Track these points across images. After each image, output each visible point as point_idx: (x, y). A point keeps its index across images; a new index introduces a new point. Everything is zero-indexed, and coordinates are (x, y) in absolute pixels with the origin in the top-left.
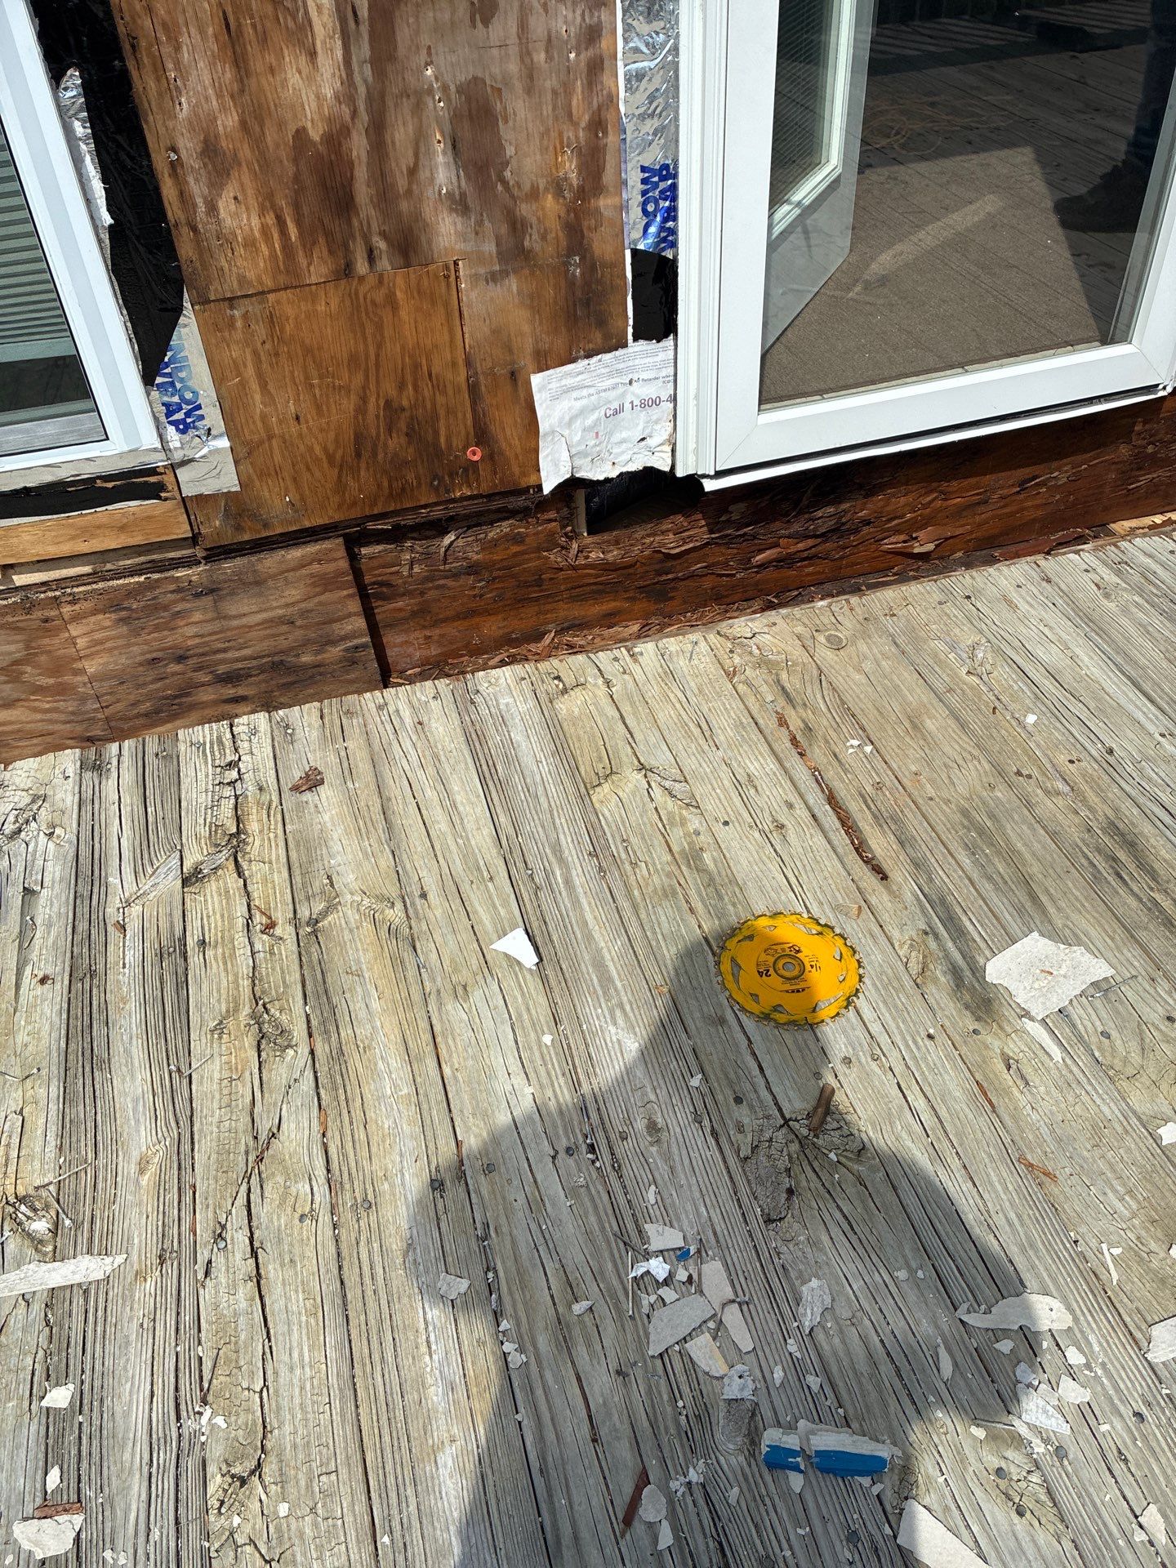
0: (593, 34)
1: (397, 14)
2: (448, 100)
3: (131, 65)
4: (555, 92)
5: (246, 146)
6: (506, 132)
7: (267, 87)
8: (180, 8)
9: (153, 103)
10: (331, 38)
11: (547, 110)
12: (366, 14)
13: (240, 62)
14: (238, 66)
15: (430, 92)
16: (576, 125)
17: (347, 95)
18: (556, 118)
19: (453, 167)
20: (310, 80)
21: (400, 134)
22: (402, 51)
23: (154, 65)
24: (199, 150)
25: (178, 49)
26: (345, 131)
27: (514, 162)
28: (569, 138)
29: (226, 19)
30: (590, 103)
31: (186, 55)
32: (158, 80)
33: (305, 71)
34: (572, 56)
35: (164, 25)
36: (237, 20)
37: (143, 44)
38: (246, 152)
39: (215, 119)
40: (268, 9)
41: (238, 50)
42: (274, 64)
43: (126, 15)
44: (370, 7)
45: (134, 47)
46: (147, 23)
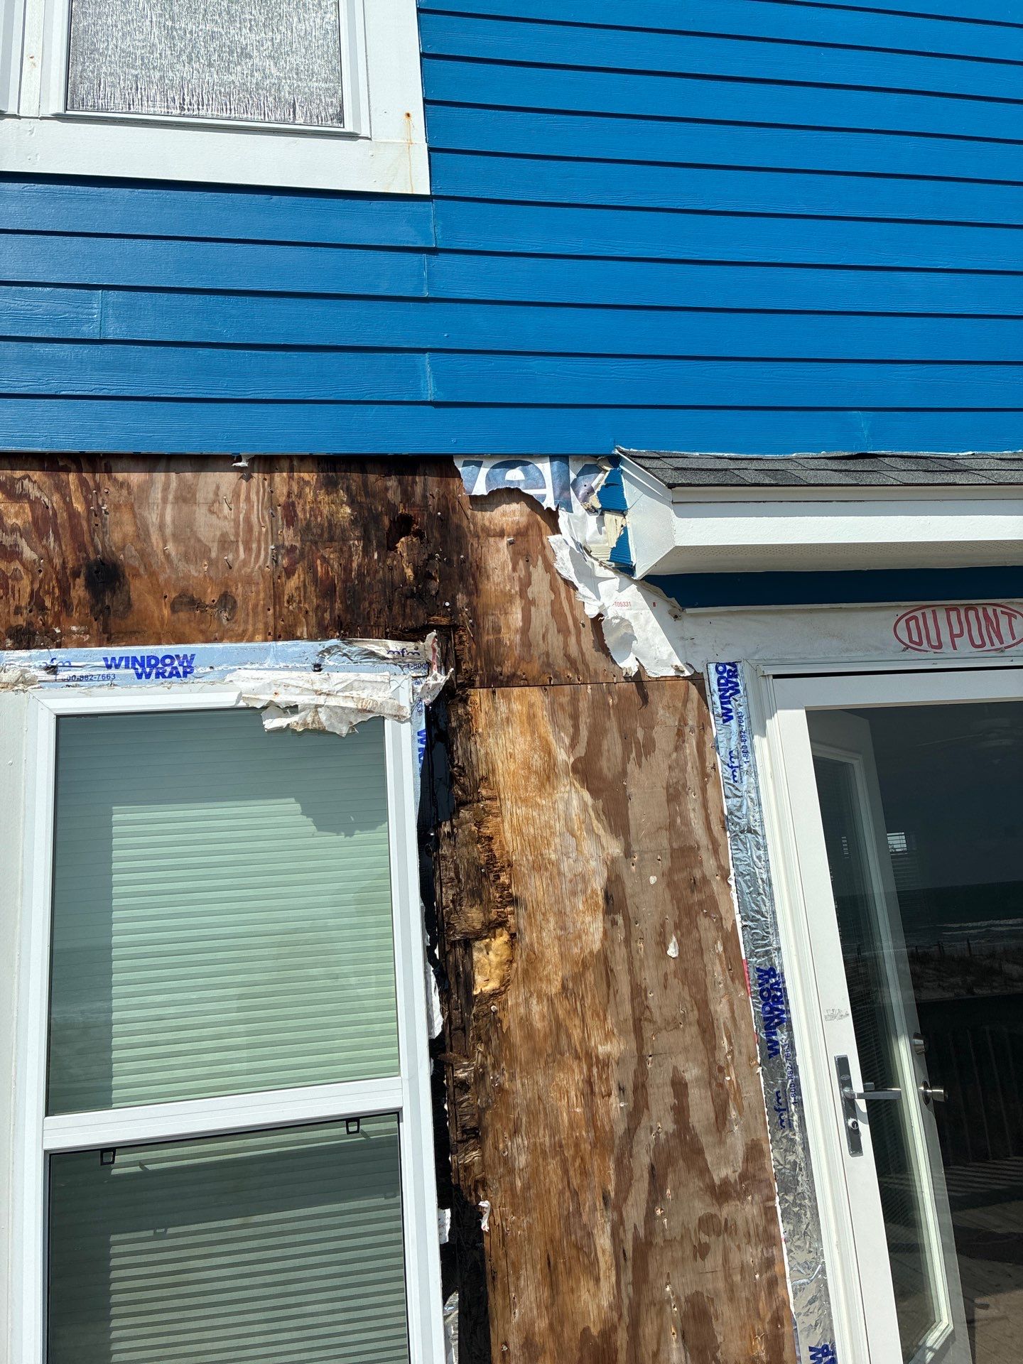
0: (769, 1263)
1: (650, 1253)
2: (680, 1307)
3: (489, 1289)
4: (747, 1299)
5: (551, 1340)
6: (717, 1327)
7: (568, 1302)
8: (524, 1253)
9: (499, 1315)
10: (609, 1270)
11: (743, 1311)
12: (631, 1255)
13: (553, 1286)
14: (552, 1289)
15: (669, 1301)
16: (762, 1320)
17: (616, 1306)
18: (750, 1317)
19: (682, 1350)
20: (595, 1296)
21: (649, 1330)
22: (651, 1276)
23: (504, 1288)
24: (521, 1343)
25: (518, 1279)
26: (614, 1329)
27: (723, 1347)
28: (758, 1329)
29: (549, 1259)
30: (771, 1306)
31: (522, 1282)
32: (504, 1299)
33: (592, 1290)
34: (757, 1276)
35: (513, 1263)
36: (555, 1260)
37: (499, 1276)
38: (550, 1345)
39: (534, 1322)
40: (574, 1252)
41: (554, 1278)
42: (574, 1286)
43: (493, 1259)
44: (634, 1251)
45: (493, 1278)
46: (504, 1263)
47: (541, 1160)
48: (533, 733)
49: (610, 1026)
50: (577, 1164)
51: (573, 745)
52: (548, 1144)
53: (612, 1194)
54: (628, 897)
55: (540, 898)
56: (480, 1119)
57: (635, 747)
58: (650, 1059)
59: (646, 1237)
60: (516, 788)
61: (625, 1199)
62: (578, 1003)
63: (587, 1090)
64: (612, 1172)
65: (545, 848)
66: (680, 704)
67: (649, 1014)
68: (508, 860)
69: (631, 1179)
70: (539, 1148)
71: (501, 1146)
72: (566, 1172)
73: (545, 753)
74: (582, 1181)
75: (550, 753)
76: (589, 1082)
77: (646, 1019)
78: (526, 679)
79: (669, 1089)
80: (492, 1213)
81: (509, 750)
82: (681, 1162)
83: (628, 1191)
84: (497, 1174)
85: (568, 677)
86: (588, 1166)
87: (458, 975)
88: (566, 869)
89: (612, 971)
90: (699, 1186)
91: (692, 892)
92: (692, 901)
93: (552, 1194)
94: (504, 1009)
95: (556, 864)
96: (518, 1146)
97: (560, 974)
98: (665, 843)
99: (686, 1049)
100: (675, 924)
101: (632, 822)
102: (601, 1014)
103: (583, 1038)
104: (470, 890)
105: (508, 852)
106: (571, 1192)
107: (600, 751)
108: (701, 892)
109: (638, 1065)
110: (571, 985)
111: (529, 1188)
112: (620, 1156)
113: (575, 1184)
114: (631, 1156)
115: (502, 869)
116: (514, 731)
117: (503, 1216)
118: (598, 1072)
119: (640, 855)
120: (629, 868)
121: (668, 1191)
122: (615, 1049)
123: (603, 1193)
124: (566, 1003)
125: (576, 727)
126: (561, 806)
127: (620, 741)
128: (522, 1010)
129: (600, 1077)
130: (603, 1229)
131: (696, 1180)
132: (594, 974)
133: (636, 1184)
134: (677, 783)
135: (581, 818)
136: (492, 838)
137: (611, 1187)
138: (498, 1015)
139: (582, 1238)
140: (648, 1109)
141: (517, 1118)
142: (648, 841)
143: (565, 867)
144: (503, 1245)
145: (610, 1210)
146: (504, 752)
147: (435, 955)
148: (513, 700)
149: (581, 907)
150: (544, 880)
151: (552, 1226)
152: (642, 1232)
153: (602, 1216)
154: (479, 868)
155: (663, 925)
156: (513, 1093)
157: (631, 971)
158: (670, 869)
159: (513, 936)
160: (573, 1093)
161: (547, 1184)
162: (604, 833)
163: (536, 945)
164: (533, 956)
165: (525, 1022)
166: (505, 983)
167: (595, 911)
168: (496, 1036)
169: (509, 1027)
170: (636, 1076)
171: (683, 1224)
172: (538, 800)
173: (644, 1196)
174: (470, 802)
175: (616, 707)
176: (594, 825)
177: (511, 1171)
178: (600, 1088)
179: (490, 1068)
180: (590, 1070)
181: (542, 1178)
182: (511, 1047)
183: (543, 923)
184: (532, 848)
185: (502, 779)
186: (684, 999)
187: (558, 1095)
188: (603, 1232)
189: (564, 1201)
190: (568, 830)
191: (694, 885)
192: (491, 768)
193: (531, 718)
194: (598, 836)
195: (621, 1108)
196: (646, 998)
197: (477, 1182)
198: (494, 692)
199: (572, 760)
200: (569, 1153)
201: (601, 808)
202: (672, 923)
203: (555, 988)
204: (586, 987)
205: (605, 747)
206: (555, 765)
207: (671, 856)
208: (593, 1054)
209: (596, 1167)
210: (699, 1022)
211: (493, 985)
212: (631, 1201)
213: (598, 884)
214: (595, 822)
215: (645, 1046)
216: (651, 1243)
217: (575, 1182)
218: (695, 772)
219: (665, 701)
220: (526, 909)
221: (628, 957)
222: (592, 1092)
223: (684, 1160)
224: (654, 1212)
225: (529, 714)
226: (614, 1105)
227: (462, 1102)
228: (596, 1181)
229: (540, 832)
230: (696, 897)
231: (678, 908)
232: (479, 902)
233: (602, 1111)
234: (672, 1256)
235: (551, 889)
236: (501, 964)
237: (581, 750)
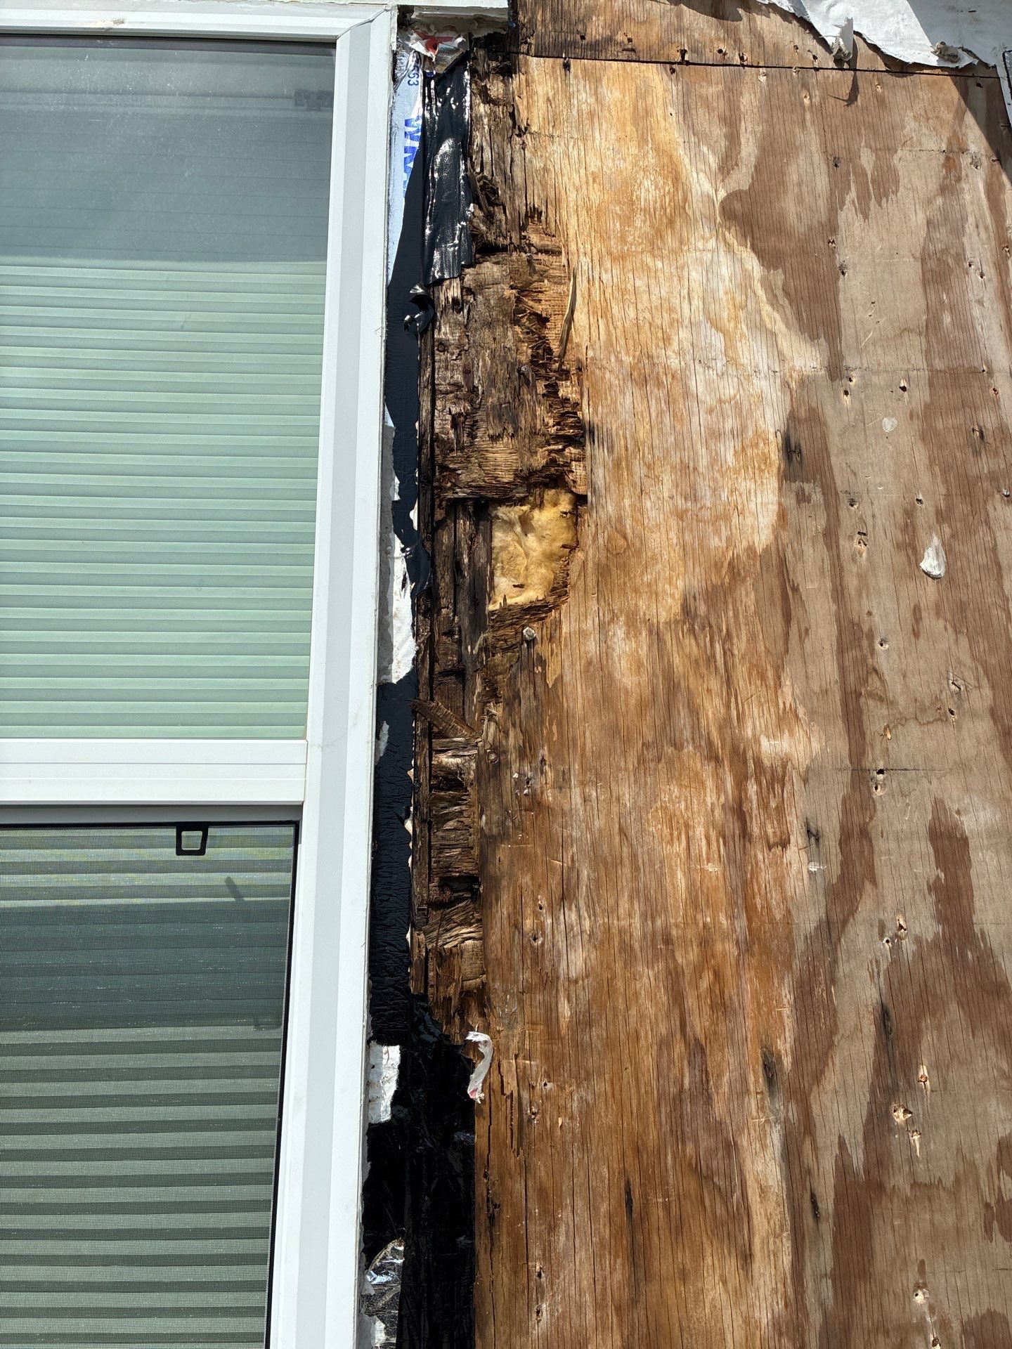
1: (877, 1211)
3: (481, 1244)
7: (672, 1300)
8: (568, 1170)
9: (500, 1308)
10: (776, 1236)
12: (831, 1207)
13: (637, 1258)
14: (634, 1264)
15: (921, 1330)
20: (738, 1295)
22: (880, 1264)
23: (516, 1247)
25: (552, 1229)
29: (628, 1192)
31: (562, 1239)
32: (515, 1272)
33: (733, 1280)
35: (542, 1193)
36: (645, 1196)
37: (507, 1215)
39: (586, 1340)
40: (691, 1184)
41: (639, 1238)
42: (688, 1266)
43: (494, 1176)
44: (837, 1202)
45: (492, 1218)
46: (519, 1187)
47: (619, 966)
48: (642, 141)
49: (789, 700)
50: (704, 984)
51: (727, 165)
52: (637, 933)
53: (787, 1061)
54: (833, 450)
55: (642, 434)
56: (483, 861)
57: (856, 182)
58: (881, 777)
59: (867, 1171)
60: (603, 235)
61: (818, 1077)
62: (718, 647)
63: (733, 827)
64: (786, 1011)
65: (657, 345)
66: (950, 116)
67: (878, 684)
68: (579, 360)
69: (833, 1031)
70: (617, 940)
71: (528, 924)
72: (677, 998)
73: (666, 178)
74: (714, 1023)
75: (676, 179)
76: (739, 811)
77: (871, 695)
78: (633, 50)
79: (926, 847)
80: (496, 1065)
81: (592, 169)
82: (954, 1007)
83: (824, 1057)
84: (516, 982)
85: (720, 51)
86: (730, 991)
87: (457, 568)
88: (701, 389)
89: (795, 589)
90: (1000, 1070)
91: (977, 453)
92: (974, 471)
93: (642, 1042)
94: (551, 639)
95: (680, 378)
96: (568, 929)
97: (680, 583)
98: (919, 360)
99: (963, 767)
100: (938, 512)
101: (846, 314)
102: (770, 674)
103: (728, 718)
104: (493, 407)
105: (578, 345)
106: (687, 1044)
107: (782, 183)
108: (996, 454)
109: (853, 787)
110: (702, 609)
111: (590, 1024)
112: (805, 978)
113: (698, 1029)
114: (833, 980)
115: (565, 374)
116: (603, 138)
117: (523, 1078)
118: (759, 793)
119: (862, 377)
120: (836, 398)
121: (923, 1071)
122: (801, 748)
123: (765, 1056)
124: (690, 643)
125: (733, 139)
126: (696, 275)
127: (824, 167)
128: (592, 647)
129: (764, 805)
130: (762, 1139)
131: (991, 1052)
132: (756, 591)
133: (845, 1044)
134: (945, 251)
135: (738, 299)
136: (547, 320)
137: (785, 1046)
138: (538, 647)
139: (711, 1153)
140: (874, 882)
141: (571, 869)
142: (880, 351)
143: (698, 383)
144: (520, 1144)
145: (780, 1096)
146: (582, 171)
147: (411, 521)
148: (604, 82)
149: (730, 459)
150: (653, 403)
151: (641, 1117)
152: (858, 1158)
153: (761, 1108)
154: (514, 367)
155: (909, 513)
156: (563, 814)
157: (839, 594)
158: (927, 406)
159: (580, 500)
160: (700, 831)
161: (632, 1020)
162: (783, 328)
163: (628, 522)
164: (621, 542)
165: (599, 671)
166: (559, 589)
167: (761, 471)
168: (530, 692)
169: (561, 676)
170: (846, 811)
171: (959, 1150)
172: (649, 260)
173: (863, 1075)
174: (504, 249)
175: (819, 110)
176: (764, 313)
177: (548, 982)
178: (763, 826)
179: (513, 756)
180: (740, 784)
181: (621, 1006)
182: (563, 718)
183: (647, 482)
184: (631, 342)
185: (573, 221)
186: (959, 662)
187: (666, 831)
188: (764, 1147)
189: (671, 1062)
190: (709, 319)
191: (979, 441)
192: (552, 195)
193: (641, 117)
194: (773, 335)
195: (810, 873)
196: (873, 651)
197: (466, 994)
198: (567, 66)
199: (722, 194)
200: (687, 957)
201: (780, 283)
202: (932, 510)
203: (667, 608)
204: (736, 616)
205: (793, 176)
206: (685, 200)
207: (931, 384)
208: (749, 754)
209: (748, 998)
210: (993, 712)
211: (533, 594)
212: (832, 1079)
213: (771, 421)
214: (767, 309)
215: (868, 749)
216: (880, 1187)
217: (699, 1024)
218: (983, 235)
219: (919, 108)
220: (611, 450)
221: (833, 566)
222: (745, 834)
223: (960, 1003)
224: (888, 1116)
225: (636, 108)
226: (795, 867)
227: (446, 818)
228: (748, 1026)
229: (648, 316)
230: (985, 465)
231: (946, 482)
232: (511, 431)
233: (766, 876)
234: (933, 1224)
235: (667, 420)
236: (550, 557)
237: (742, 179)
